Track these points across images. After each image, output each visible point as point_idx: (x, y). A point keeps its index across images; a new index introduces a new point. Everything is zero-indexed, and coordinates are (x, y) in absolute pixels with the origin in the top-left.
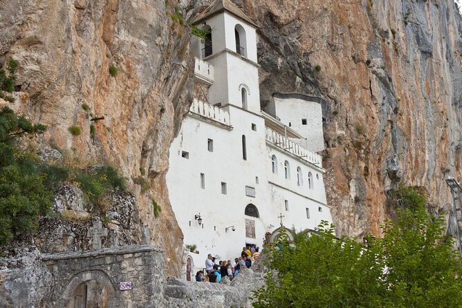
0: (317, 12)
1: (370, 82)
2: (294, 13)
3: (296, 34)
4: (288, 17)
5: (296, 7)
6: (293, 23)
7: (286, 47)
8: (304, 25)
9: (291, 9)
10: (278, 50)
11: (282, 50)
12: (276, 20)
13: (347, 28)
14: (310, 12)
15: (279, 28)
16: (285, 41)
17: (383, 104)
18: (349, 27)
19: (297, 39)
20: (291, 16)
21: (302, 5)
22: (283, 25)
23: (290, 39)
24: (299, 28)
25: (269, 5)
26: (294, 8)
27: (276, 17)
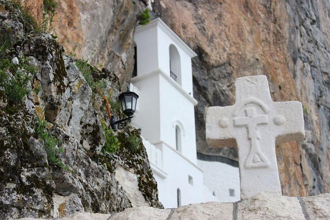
0: (249, 61)
1: (301, 157)
2: (225, 55)
3: (226, 80)
4: (219, 59)
5: (227, 49)
6: (223, 67)
7: (215, 94)
8: (235, 72)
9: (221, 50)
10: (205, 96)
11: (210, 97)
12: (206, 59)
13: (278, 88)
14: (242, 58)
15: (208, 70)
16: (214, 86)
17: (314, 187)
18: (280, 88)
19: (228, 87)
20: (222, 58)
21: (234, 49)
22: (213, 66)
23: (220, 85)
24: (230, 74)
25: (200, 38)
26: (225, 50)
27: (207, 54)
